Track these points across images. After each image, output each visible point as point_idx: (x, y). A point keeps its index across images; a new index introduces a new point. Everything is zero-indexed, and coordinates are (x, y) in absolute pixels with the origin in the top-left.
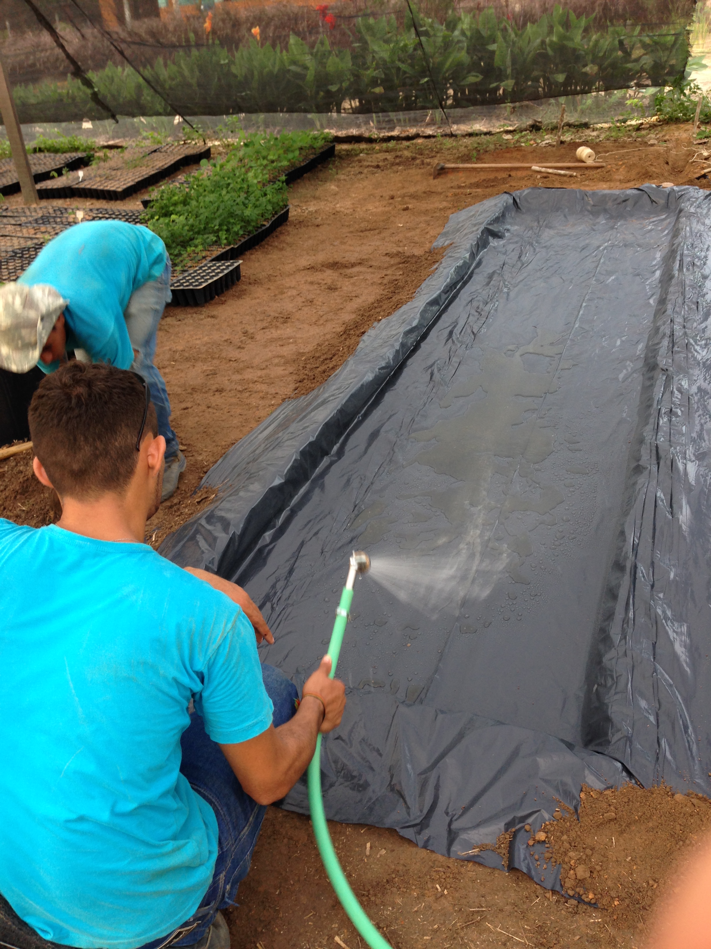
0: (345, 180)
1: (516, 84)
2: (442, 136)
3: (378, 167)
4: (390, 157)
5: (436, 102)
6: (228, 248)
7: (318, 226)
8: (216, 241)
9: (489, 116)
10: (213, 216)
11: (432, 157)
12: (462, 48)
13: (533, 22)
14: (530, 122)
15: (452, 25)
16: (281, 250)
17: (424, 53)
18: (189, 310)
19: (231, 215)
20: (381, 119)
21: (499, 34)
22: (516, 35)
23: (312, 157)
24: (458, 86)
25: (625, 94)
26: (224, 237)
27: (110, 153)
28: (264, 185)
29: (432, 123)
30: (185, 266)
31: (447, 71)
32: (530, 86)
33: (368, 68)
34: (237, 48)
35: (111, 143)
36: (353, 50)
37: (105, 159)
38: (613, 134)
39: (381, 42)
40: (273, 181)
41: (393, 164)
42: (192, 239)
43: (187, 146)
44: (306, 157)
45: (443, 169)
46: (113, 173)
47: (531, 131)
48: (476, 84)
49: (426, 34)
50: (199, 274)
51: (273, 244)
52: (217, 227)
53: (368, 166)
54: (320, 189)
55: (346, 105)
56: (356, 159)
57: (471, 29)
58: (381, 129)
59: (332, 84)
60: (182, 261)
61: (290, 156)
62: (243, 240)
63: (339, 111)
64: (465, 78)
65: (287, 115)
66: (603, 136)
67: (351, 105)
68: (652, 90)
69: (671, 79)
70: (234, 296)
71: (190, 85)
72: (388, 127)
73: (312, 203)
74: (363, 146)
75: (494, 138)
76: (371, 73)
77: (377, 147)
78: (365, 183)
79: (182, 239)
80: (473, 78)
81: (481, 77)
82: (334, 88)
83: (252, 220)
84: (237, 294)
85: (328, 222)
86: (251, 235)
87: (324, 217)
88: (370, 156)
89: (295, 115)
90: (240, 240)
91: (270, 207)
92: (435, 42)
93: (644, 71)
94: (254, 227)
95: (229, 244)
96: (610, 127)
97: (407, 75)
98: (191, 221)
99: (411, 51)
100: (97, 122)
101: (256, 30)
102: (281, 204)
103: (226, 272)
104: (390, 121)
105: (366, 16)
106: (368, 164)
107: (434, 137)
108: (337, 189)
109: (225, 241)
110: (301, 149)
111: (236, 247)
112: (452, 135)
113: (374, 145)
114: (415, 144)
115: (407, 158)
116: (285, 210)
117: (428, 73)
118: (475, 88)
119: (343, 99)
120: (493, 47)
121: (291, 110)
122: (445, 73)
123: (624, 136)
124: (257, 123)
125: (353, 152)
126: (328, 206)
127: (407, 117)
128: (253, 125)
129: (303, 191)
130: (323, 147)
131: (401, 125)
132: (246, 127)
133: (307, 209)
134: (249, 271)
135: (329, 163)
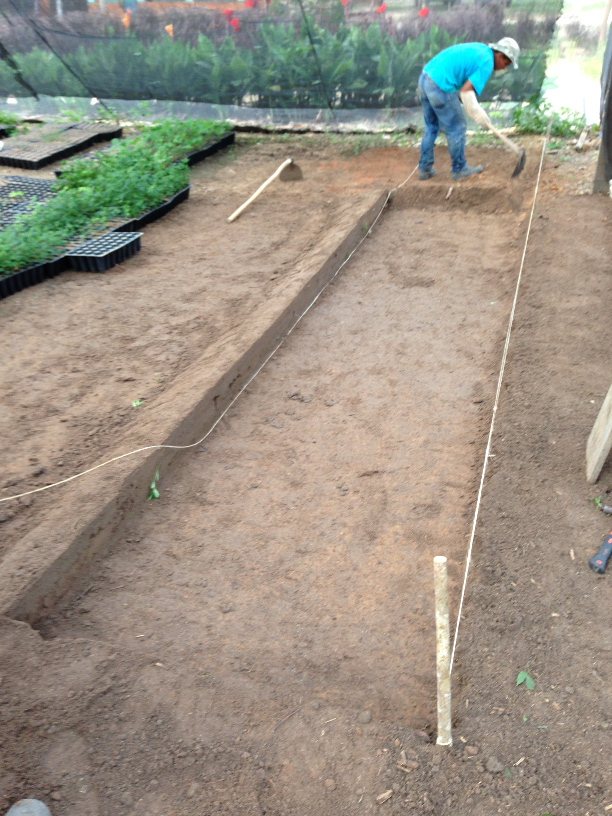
0: (242, 165)
1: (396, 91)
2: (330, 132)
3: (272, 155)
4: (283, 147)
5: (326, 103)
6: (131, 220)
7: (215, 205)
8: (120, 214)
9: (372, 118)
10: (118, 190)
11: (321, 150)
12: (350, 57)
13: (413, 38)
14: (406, 126)
15: (342, 36)
16: (181, 224)
17: (317, 59)
18: (91, 276)
19: (136, 190)
20: (277, 113)
21: (383, 47)
22: (398, 48)
23: (214, 142)
24: (346, 90)
25: (489, 107)
26: (128, 210)
27: (30, 127)
28: (168, 166)
29: (321, 120)
30: (89, 235)
31: (336, 75)
32: (408, 95)
33: (267, 68)
34: (152, 42)
35: (33, 117)
36: (255, 51)
37: (25, 131)
39: (279, 46)
40: (177, 161)
41: (284, 154)
42: (97, 210)
43: (101, 125)
44: (209, 142)
46: (31, 145)
47: (407, 133)
48: (361, 90)
49: (319, 42)
50: (101, 244)
51: (173, 219)
52: (121, 201)
53: (264, 154)
54: (220, 171)
55: (247, 99)
56: (253, 147)
57: (358, 41)
58: (277, 122)
59: (235, 80)
60: (86, 230)
61: (194, 141)
62: (146, 214)
63: (240, 104)
64: (351, 84)
65: (194, 104)
67: (251, 99)
68: (511, 105)
69: (529, 96)
70: (133, 264)
71: (105, 72)
72: (283, 121)
73: (211, 184)
74: (260, 136)
75: (375, 137)
76: (270, 73)
77: (272, 137)
78: (261, 169)
79: (88, 210)
80: (359, 84)
81: (365, 84)
82: (236, 83)
83: (155, 197)
84: (137, 263)
85: (225, 202)
86: (154, 210)
87: (222, 197)
88: (266, 145)
89: (201, 105)
90: (143, 214)
91: (171, 186)
92: (326, 50)
93: (507, 88)
94: (156, 202)
95: (132, 217)
97: (301, 77)
98: (98, 194)
99: (305, 56)
100: (22, 99)
101: (169, 28)
102: (183, 183)
103: (127, 242)
104: (284, 116)
105: (267, 22)
106: (263, 152)
107: (323, 132)
108: (234, 172)
109: (128, 214)
110: (204, 135)
111: (138, 219)
112: (338, 132)
113: (270, 136)
114: (307, 138)
115: (299, 150)
116: (186, 189)
117: (319, 77)
118: (361, 93)
119: (243, 94)
120: (377, 58)
121: (197, 100)
122: (334, 78)
123: (487, 143)
124: (166, 109)
125: (251, 141)
126: (226, 188)
127: (300, 114)
128: (163, 110)
129: (204, 172)
130: (224, 135)
131: (294, 121)
132: (157, 112)
133: (206, 189)
134: (150, 243)
135: (229, 149)
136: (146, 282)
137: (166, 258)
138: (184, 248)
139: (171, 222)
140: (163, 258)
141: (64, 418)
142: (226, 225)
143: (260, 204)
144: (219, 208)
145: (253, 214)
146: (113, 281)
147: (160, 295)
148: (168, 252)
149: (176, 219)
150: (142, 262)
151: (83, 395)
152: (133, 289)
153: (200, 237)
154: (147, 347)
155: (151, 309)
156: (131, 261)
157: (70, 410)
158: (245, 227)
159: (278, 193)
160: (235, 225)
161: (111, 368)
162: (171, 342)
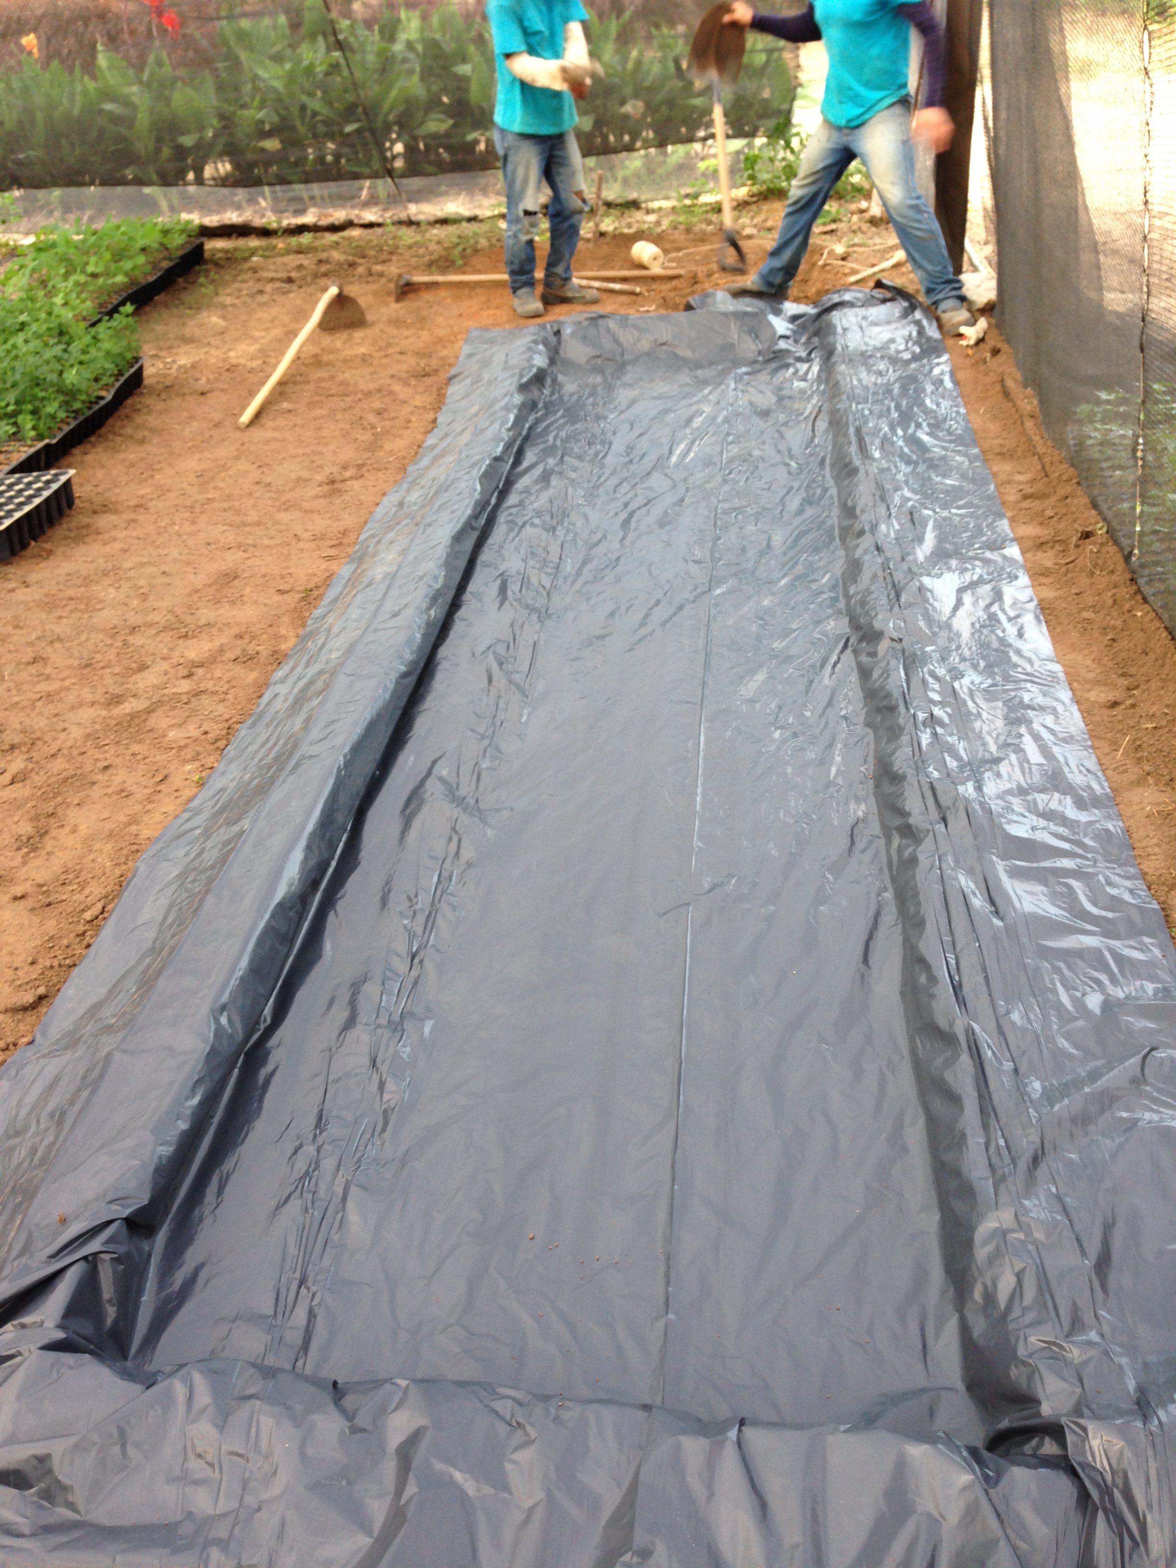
0: (233, 305)
2: (394, 224)
3: (290, 280)
4: (307, 261)
5: (376, 165)
6: (40, 445)
7: (202, 394)
8: (14, 434)
9: (469, 189)
11: (384, 262)
12: (412, 72)
15: (391, 31)
16: (142, 442)
19: (37, 383)
20: (280, 195)
21: (472, 47)
23: (166, 264)
24: (411, 138)
26: (29, 425)
29: (372, 202)
31: (389, 111)
33: (247, 106)
36: (217, 73)
38: (682, 219)
39: (265, 59)
41: (316, 276)
44: (156, 264)
45: (408, 284)
48: (440, 135)
51: (123, 432)
52: (11, 408)
53: (272, 280)
54: (192, 323)
55: (213, 170)
56: (246, 266)
57: (423, 40)
58: (282, 212)
59: (183, 134)
61: (127, 265)
62: (66, 429)
63: (199, 182)
64: (420, 124)
65: (100, 189)
66: (665, 224)
67: (218, 170)
68: (733, 144)
69: (765, 125)
70: (66, 538)
72: (292, 208)
73: (182, 350)
74: (254, 242)
75: (484, 228)
76: (252, 114)
77: (280, 243)
78: (274, 311)
80: (437, 124)
81: (449, 123)
82: (187, 141)
83: (79, 391)
84: (72, 535)
85: (220, 385)
86: (81, 418)
87: (211, 377)
88: (270, 261)
89: (119, 190)
90: (60, 429)
91: (108, 364)
94: (83, 402)
95: (40, 437)
96: (674, 208)
97: (320, 118)
99: (321, 76)
101: (30, 41)
102: (129, 356)
103: (46, 494)
104: (299, 199)
105: (233, 17)
106: (271, 275)
107: (379, 225)
108: (221, 323)
109: (33, 433)
110: (145, 251)
111: (54, 441)
112: (410, 223)
113: (274, 241)
114: (350, 239)
115: (339, 264)
116: (136, 367)
117: (356, 117)
118: (442, 143)
119: (204, 160)
120: (464, 69)
121: (111, 182)
122: (385, 115)
123: (701, 222)
124: (48, 203)
125: (238, 255)
126: (214, 356)
127: (326, 193)
128: (42, 208)
129: (159, 328)
130: (182, 246)
131: (315, 205)
132: (27, 213)
133: (174, 362)
134: (88, 488)
135: (198, 274)
136: (105, 573)
137: (133, 516)
138: (163, 491)
139: (119, 439)
140: (125, 516)
141: (18, 890)
142: (238, 434)
143: (295, 383)
144: (211, 399)
145: (285, 405)
146: (33, 577)
147: (144, 597)
148: (132, 503)
149: (129, 431)
150: (84, 532)
151: (43, 834)
152: (82, 589)
153: (191, 464)
154: (149, 711)
155: (134, 629)
156: (60, 531)
157: (23, 872)
158: (277, 435)
159: (325, 358)
160: (256, 434)
161: (88, 768)
162: (198, 694)
